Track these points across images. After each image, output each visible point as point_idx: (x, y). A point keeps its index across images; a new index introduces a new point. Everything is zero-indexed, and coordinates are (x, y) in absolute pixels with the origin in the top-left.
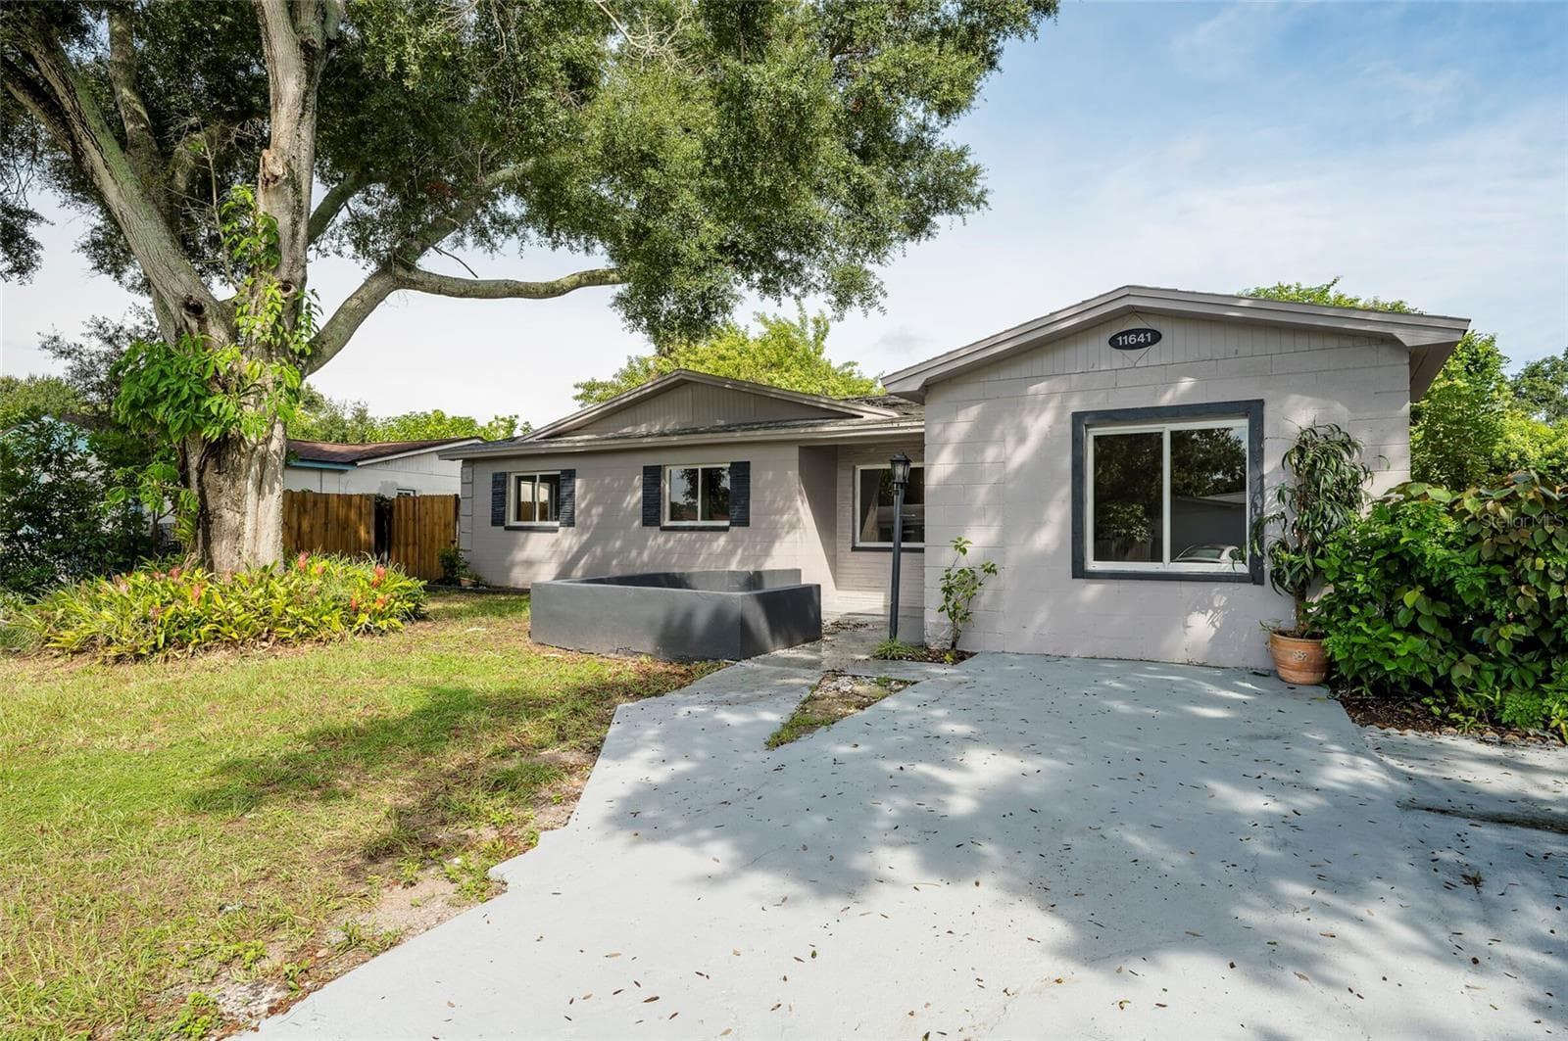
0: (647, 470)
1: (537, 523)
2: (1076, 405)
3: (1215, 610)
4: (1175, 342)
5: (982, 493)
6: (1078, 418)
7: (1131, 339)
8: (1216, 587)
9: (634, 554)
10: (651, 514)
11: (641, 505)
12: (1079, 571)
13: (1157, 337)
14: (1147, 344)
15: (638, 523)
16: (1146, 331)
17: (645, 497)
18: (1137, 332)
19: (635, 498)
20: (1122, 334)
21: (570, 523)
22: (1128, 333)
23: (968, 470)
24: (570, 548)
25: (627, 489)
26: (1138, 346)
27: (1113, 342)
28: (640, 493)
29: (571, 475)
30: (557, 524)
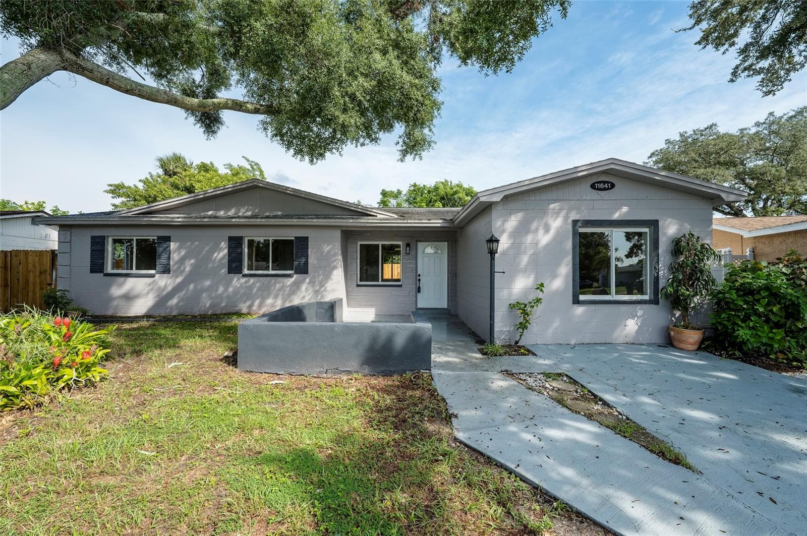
0: (231, 239)
1: (134, 271)
2: (574, 216)
3: (638, 318)
4: (622, 188)
5: (525, 260)
6: (575, 222)
7: (602, 186)
8: (639, 307)
9: (221, 289)
10: (234, 266)
11: (226, 261)
12: (576, 301)
13: (613, 186)
14: (608, 189)
15: (224, 270)
16: (608, 182)
17: (230, 253)
18: (604, 182)
19: (222, 253)
20: (598, 183)
21: (166, 270)
22: (600, 182)
23: (517, 247)
24: (166, 286)
25: (216, 248)
26: (605, 189)
27: (593, 186)
28: (226, 251)
29: (168, 239)
30: (153, 272)
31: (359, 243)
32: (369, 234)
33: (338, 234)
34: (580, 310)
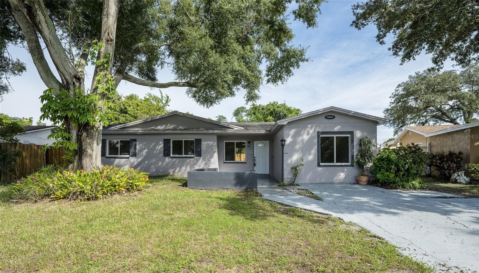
0: (165, 140)
1: (119, 156)
2: (318, 129)
3: (345, 172)
4: (338, 119)
5: (298, 147)
6: (318, 132)
7: (329, 117)
8: (345, 168)
9: (160, 163)
10: (166, 153)
11: (162, 150)
12: (319, 166)
13: (334, 117)
14: (332, 118)
15: (162, 155)
16: (332, 116)
17: (164, 146)
18: (331, 116)
19: (161, 146)
20: (328, 116)
21: (135, 155)
22: (329, 116)
24: (134, 162)
25: (158, 144)
26: (331, 119)
27: (326, 117)
28: (162, 145)
29: (135, 140)
30: (128, 156)
31: (225, 142)
32: (229, 137)
33: (216, 137)
34: (320, 169)
